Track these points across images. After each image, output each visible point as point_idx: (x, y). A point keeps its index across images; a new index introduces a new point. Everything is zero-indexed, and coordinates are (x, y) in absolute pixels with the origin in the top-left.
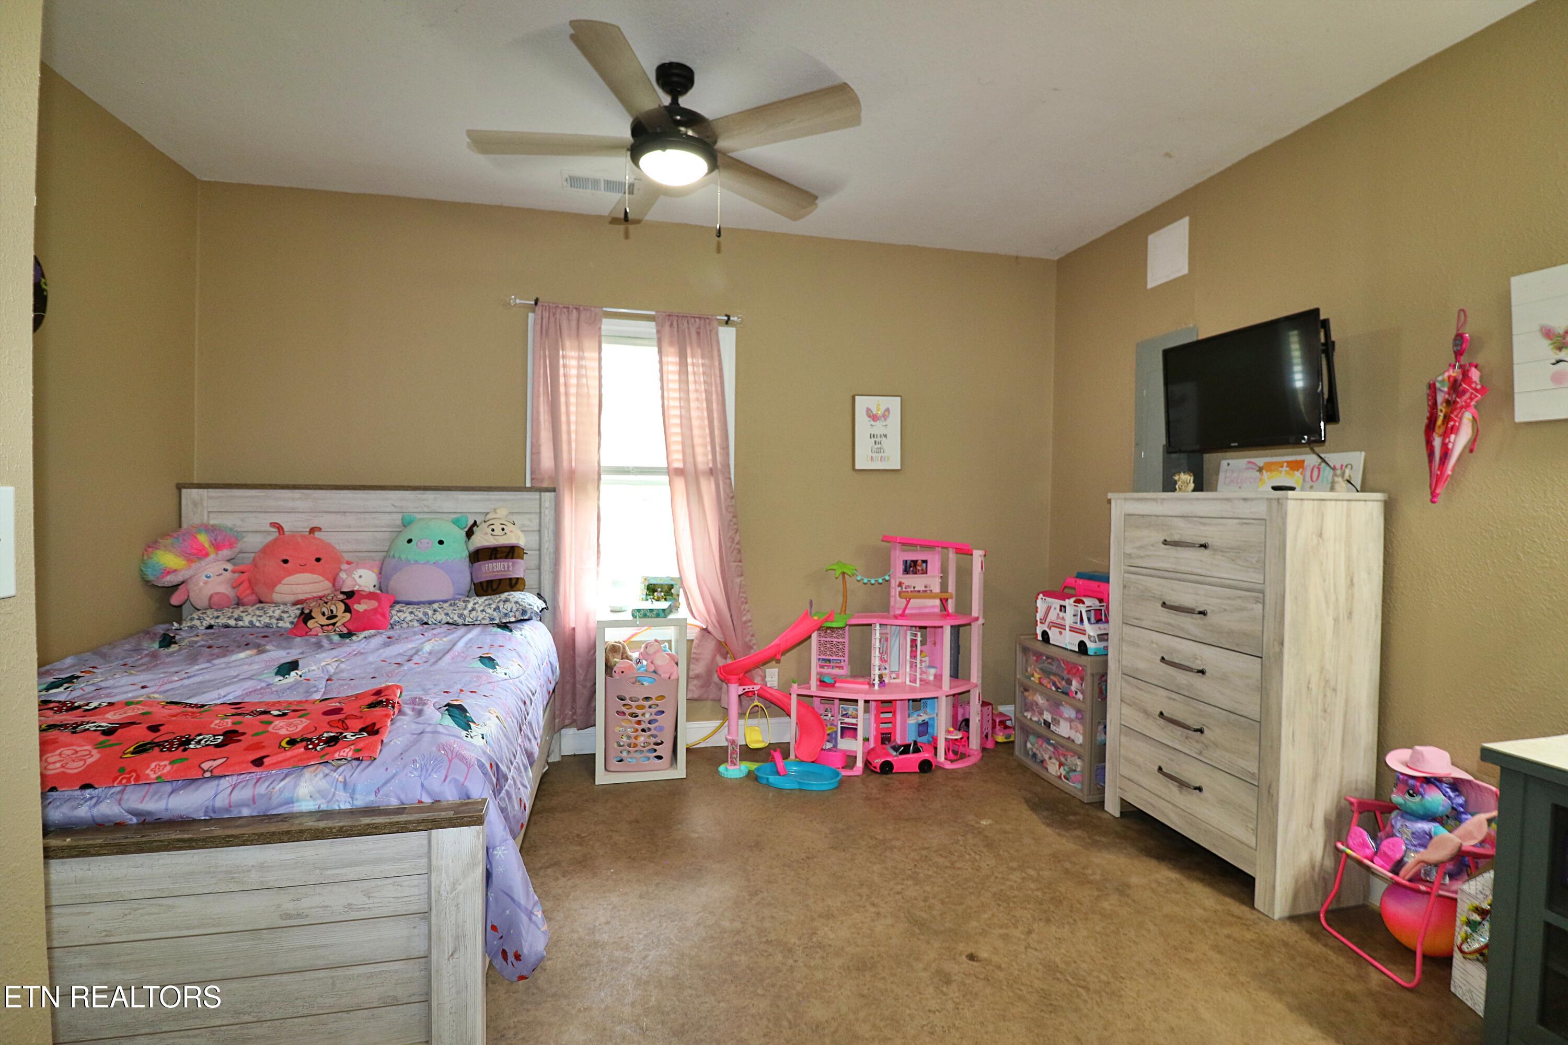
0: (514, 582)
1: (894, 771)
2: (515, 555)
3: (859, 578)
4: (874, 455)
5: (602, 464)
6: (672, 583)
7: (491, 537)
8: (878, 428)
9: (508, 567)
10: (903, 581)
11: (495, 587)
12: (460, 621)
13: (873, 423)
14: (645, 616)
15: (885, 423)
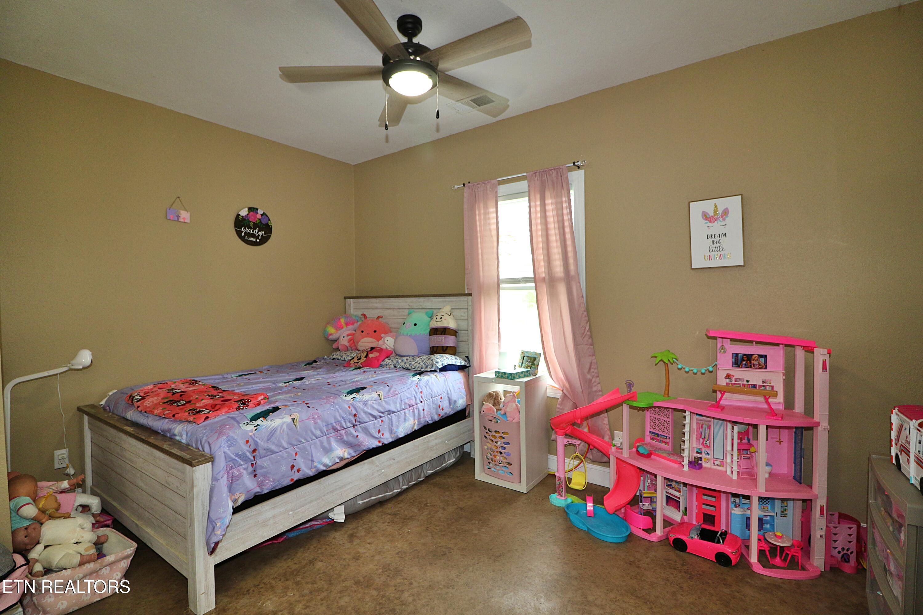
0: (445, 348)
1: (687, 551)
2: (446, 333)
3: (680, 366)
4: (712, 254)
5: (501, 277)
6: (536, 356)
7: (435, 322)
8: (717, 228)
9: (442, 339)
10: (731, 373)
11: (435, 350)
12: (410, 368)
13: (710, 224)
14: (502, 377)
15: (724, 223)
